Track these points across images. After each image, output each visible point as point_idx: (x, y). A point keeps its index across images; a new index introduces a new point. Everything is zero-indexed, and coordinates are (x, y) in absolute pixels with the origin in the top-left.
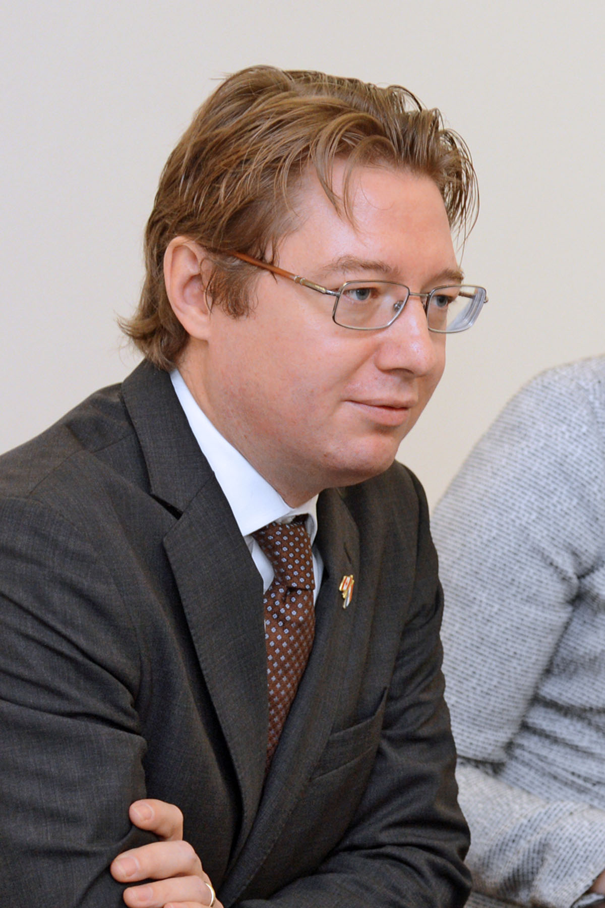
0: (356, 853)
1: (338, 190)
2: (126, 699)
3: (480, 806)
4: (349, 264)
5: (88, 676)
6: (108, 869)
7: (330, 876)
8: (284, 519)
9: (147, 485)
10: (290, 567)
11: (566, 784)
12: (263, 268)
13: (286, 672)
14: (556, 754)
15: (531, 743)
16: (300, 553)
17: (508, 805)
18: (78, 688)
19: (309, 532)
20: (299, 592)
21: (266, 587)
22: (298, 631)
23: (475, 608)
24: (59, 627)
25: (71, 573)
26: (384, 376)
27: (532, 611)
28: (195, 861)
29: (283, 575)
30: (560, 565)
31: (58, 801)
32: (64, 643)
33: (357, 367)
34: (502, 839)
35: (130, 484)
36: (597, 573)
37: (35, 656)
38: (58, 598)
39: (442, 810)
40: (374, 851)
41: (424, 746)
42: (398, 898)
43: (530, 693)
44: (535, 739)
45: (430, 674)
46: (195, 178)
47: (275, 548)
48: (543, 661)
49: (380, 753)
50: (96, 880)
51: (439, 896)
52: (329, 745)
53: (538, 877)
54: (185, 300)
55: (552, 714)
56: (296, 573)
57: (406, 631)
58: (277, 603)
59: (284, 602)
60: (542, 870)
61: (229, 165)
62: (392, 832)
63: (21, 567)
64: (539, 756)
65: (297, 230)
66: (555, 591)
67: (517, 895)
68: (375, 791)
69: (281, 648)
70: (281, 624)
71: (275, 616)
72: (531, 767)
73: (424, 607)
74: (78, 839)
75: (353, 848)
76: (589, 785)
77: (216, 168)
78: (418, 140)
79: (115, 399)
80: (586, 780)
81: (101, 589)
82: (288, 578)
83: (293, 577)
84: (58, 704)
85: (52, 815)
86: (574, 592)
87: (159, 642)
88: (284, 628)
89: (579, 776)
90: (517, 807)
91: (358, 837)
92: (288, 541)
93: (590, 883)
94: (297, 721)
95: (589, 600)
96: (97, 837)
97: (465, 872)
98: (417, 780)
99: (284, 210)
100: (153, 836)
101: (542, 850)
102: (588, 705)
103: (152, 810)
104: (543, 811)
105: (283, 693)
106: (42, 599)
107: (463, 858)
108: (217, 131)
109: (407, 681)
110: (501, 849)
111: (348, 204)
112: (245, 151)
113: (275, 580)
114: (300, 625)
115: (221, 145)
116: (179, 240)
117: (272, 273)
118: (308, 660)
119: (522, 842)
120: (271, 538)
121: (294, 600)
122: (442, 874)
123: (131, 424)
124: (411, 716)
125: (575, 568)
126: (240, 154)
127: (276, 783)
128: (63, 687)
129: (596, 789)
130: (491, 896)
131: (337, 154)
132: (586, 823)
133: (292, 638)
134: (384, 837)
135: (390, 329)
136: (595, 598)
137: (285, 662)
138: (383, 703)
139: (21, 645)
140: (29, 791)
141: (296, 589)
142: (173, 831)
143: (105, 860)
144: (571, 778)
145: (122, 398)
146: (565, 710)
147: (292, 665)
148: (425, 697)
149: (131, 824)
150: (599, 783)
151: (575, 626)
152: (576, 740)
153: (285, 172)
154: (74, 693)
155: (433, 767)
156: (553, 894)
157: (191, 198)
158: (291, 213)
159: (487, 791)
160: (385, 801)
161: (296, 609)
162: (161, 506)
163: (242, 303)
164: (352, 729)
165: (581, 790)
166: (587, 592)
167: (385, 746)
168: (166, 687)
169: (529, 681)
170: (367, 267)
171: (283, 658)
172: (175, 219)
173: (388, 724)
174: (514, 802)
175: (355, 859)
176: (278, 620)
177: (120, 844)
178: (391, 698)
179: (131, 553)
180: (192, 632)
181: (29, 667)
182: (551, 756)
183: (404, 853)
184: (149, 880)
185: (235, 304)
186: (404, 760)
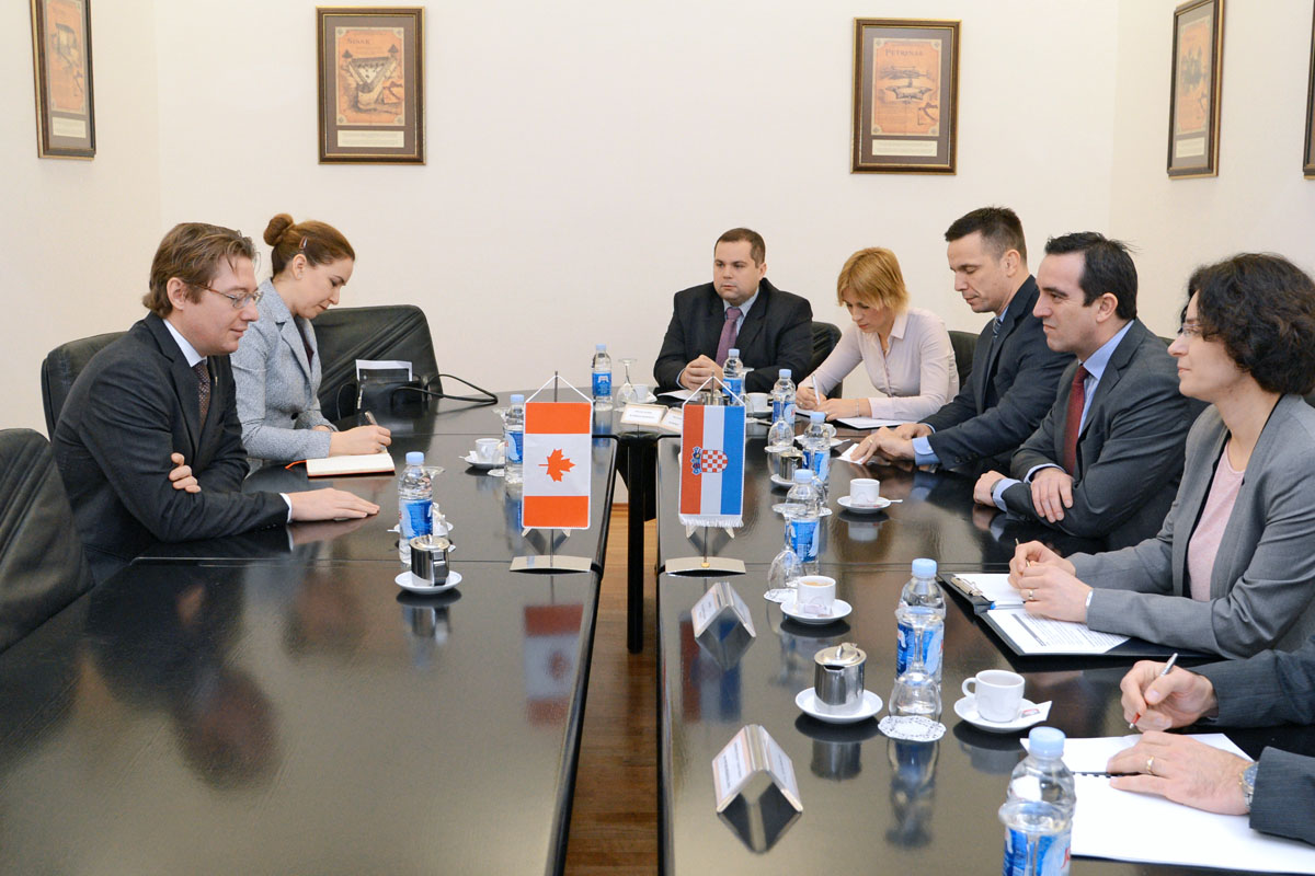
1: (234, 265)
2: (168, 422)
4: (236, 289)
5: (156, 415)
6: (168, 478)
8: (203, 362)
9: (161, 352)
12: (207, 289)
13: (205, 409)
18: (154, 420)
26: (241, 321)
28: (190, 471)
29: (201, 379)
31: (150, 457)
33: (234, 319)
35: (156, 352)
37: (139, 410)
38: (145, 390)
46: (179, 259)
50: (165, 481)
54: (174, 297)
56: (205, 378)
59: (202, 387)
61: (195, 257)
65: (219, 278)
69: (203, 401)
74: (158, 468)
79: (145, 326)
81: (158, 387)
82: (203, 380)
84: (148, 425)
85: (149, 462)
92: (201, 368)
94: (208, 424)
96: (164, 468)
99: (216, 271)
100: (177, 465)
103: (176, 456)
105: (204, 415)
111: (237, 269)
115: (188, 250)
116: (174, 279)
117: (210, 291)
120: (198, 367)
121: (205, 386)
123: (152, 334)
126: (198, 254)
128: (149, 419)
131: (233, 254)
135: (245, 307)
137: (205, 406)
138: (224, 416)
139: (135, 407)
140: (140, 454)
141: (205, 383)
142: (183, 463)
143: (166, 475)
145: (147, 325)
147: (207, 407)
149: (171, 462)
153: (216, 260)
154: (152, 421)
158: (218, 272)
162: (167, 359)
163: (199, 300)
167: (225, 429)
170: (240, 289)
171: (204, 404)
173: (226, 422)
177: (170, 469)
179: (162, 375)
181: (139, 414)
184: (179, 480)
185: (196, 300)
186: (231, 432)
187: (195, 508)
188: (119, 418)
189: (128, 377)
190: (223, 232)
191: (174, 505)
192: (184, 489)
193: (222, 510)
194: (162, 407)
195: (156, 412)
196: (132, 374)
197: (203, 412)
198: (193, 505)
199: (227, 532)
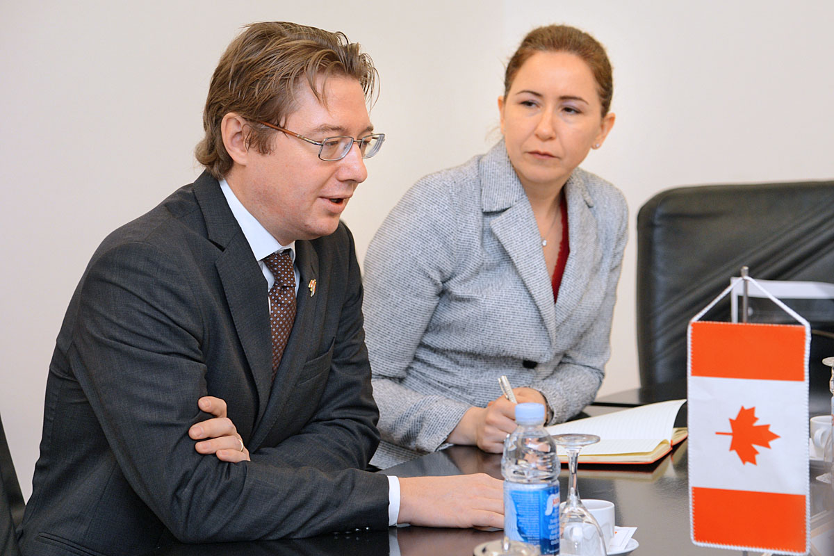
0: (320, 423)
1: (319, 90)
2: (196, 345)
3: (390, 398)
4: (325, 129)
5: (176, 333)
6: (187, 433)
7: (306, 435)
8: (278, 251)
9: (207, 235)
10: (283, 275)
11: (435, 387)
12: (279, 130)
13: (283, 330)
14: (429, 372)
15: (417, 366)
16: (287, 268)
17: (404, 397)
18: (171, 340)
19: (291, 257)
20: (288, 288)
21: (270, 286)
22: (288, 309)
23: (390, 300)
24: (161, 308)
25: (167, 281)
26: (340, 183)
27: (419, 301)
28: (233, 428)
29: (279, 280)
30: (434, 278)
31: (161, 398)
32: (163, 317)
33: (328, 180)
34: (401, 415)
35: (197, 234)
36: (452, 280)
37: (148, 323)
38: (159, 293)
39: (365, 400)
40: (329, 422)
41: (354, 367)
42: (341, 446)
43: (418, 342)
44: (419, 364)
45: (357, 329)
46: (238, 82)
47: (275, 266)
48: (425, 326)
49: (331, 371)
50: (182, 438)
51: (363, 444)
52: (305, 367)
53: (419, 434)
54: (233, 145)
55: (427, 352)
56: (286, 279)
57: (344, 308)
58: (277, 294)
59: (280, 294)
60: (421, 431)
61: (260, 77)
62: (338, 412)
63: (140, 278)
64: (421, 373)
65: (297, 111)
66: (431, 290)
67: (410, 444)
68: (330, 390)
69: (280, 317)
70: (279, 305)
71: (276, 301)
72: (417, 379)
73: (354, 295)
74: (171, 417)
75: (318, 421)
76: (447, 388)
77: (251, 78)
78: (354, 61)
79: (190, 191)
80: (445, 385)
81: (183, 289)
82: (282, 281)
83: (284, 280)
84: (161, 348)
85: (158, 406)
86: (441, 290)
87: (213, 316)
88: (281, 307)
89: (442, 383)
90: (409, 399)
91: (321, 415)
92: (281, 262)
93: (446, 437)
94: (288, 356)
95: (447, 294)
97: (377, 432)
98: (351, 385)
99: (291, 100)
100: (211, 415)
101: (421, 420)
102: (446, 348)
103: (210, 402)
104: (422, 400)
105: (281, 341)
106: (151, 294)
107: (376, 425)
108: (249, 58)
109: (346, 332)
110: (401, 420)
111: (324, 97)
112: (268, 70)
113: (275, 283)
114: (289, 305)
115: (253, 66)
116: (230, 114)
117: (284, 132)
118: (294, 324)
119: (412, 416)
120: (272, 261)
121: (285, 292)
122: (365, 433)
123: (198, 204)
124: (347, 351)
125: (441, 278)
126: (266, 71)
127: (278, 388)
128: (163, 339)
129: (451, 389)
130: (396, 445)
131: (318, 72)
132: (444, 406)
133: (285, 312)
134: (334, 415)
135: (344, 160)
136: (450, 293)
137: (282, 325)
138: (333, 345)
139: (141, 318)
140: (145, 393)
141: (286, 287)
142: (222, 413)
143: (185, 429)
144: (438, 384)
145: (193, 190)
146: (435, 350)
147: (286, 326)
148: (354, 341)
149: (199, 409)
150: (452, 386)
151: (441, 307)
152: (440, 365)
153: (291, 82)
154: (169, 342)
155: (360, 378)
156: (427, 443)
157: (236, 92)
158: (294, 102)
159: (394, 391)
160: (335, 395)
161: (287, 297)
162: (214, 246)
163: (267, 148)
164: (318, 359)
165: (443, 391)
166: (447, 290)
167: (334, 367)
168: (217, 339)
169: (417, 337)
170: (334, 129)
171: (281, 323)
172: (228, 103)
173: (336, 355)
174: (408, 396)
175: (319, 426)
176: (278, 303)
177: (193, 420)
178: (336, 343)
179: (198, 270)
180: (231, 309)
181: (145, 329)
182: (427, 373)
183: (345, 423)
184: (209, 438)
185: (263, 148)
186: (344, 375)
187: (228, 486)
188: (117, 335)
189: (136, 271)
190: (313, 36)
191: (193, 480)
192: (214, 455)
193: (275, 494)
194: (186, 320)
195: (174, 328)
196: (141, 265)
197: (278, 335)
198: (224, 481)
199: (282, 533)
